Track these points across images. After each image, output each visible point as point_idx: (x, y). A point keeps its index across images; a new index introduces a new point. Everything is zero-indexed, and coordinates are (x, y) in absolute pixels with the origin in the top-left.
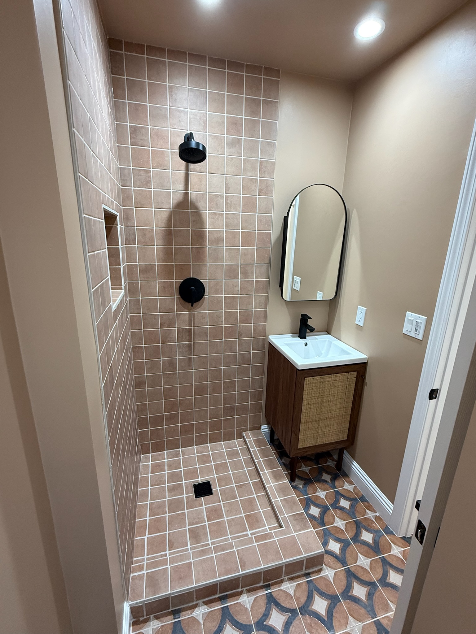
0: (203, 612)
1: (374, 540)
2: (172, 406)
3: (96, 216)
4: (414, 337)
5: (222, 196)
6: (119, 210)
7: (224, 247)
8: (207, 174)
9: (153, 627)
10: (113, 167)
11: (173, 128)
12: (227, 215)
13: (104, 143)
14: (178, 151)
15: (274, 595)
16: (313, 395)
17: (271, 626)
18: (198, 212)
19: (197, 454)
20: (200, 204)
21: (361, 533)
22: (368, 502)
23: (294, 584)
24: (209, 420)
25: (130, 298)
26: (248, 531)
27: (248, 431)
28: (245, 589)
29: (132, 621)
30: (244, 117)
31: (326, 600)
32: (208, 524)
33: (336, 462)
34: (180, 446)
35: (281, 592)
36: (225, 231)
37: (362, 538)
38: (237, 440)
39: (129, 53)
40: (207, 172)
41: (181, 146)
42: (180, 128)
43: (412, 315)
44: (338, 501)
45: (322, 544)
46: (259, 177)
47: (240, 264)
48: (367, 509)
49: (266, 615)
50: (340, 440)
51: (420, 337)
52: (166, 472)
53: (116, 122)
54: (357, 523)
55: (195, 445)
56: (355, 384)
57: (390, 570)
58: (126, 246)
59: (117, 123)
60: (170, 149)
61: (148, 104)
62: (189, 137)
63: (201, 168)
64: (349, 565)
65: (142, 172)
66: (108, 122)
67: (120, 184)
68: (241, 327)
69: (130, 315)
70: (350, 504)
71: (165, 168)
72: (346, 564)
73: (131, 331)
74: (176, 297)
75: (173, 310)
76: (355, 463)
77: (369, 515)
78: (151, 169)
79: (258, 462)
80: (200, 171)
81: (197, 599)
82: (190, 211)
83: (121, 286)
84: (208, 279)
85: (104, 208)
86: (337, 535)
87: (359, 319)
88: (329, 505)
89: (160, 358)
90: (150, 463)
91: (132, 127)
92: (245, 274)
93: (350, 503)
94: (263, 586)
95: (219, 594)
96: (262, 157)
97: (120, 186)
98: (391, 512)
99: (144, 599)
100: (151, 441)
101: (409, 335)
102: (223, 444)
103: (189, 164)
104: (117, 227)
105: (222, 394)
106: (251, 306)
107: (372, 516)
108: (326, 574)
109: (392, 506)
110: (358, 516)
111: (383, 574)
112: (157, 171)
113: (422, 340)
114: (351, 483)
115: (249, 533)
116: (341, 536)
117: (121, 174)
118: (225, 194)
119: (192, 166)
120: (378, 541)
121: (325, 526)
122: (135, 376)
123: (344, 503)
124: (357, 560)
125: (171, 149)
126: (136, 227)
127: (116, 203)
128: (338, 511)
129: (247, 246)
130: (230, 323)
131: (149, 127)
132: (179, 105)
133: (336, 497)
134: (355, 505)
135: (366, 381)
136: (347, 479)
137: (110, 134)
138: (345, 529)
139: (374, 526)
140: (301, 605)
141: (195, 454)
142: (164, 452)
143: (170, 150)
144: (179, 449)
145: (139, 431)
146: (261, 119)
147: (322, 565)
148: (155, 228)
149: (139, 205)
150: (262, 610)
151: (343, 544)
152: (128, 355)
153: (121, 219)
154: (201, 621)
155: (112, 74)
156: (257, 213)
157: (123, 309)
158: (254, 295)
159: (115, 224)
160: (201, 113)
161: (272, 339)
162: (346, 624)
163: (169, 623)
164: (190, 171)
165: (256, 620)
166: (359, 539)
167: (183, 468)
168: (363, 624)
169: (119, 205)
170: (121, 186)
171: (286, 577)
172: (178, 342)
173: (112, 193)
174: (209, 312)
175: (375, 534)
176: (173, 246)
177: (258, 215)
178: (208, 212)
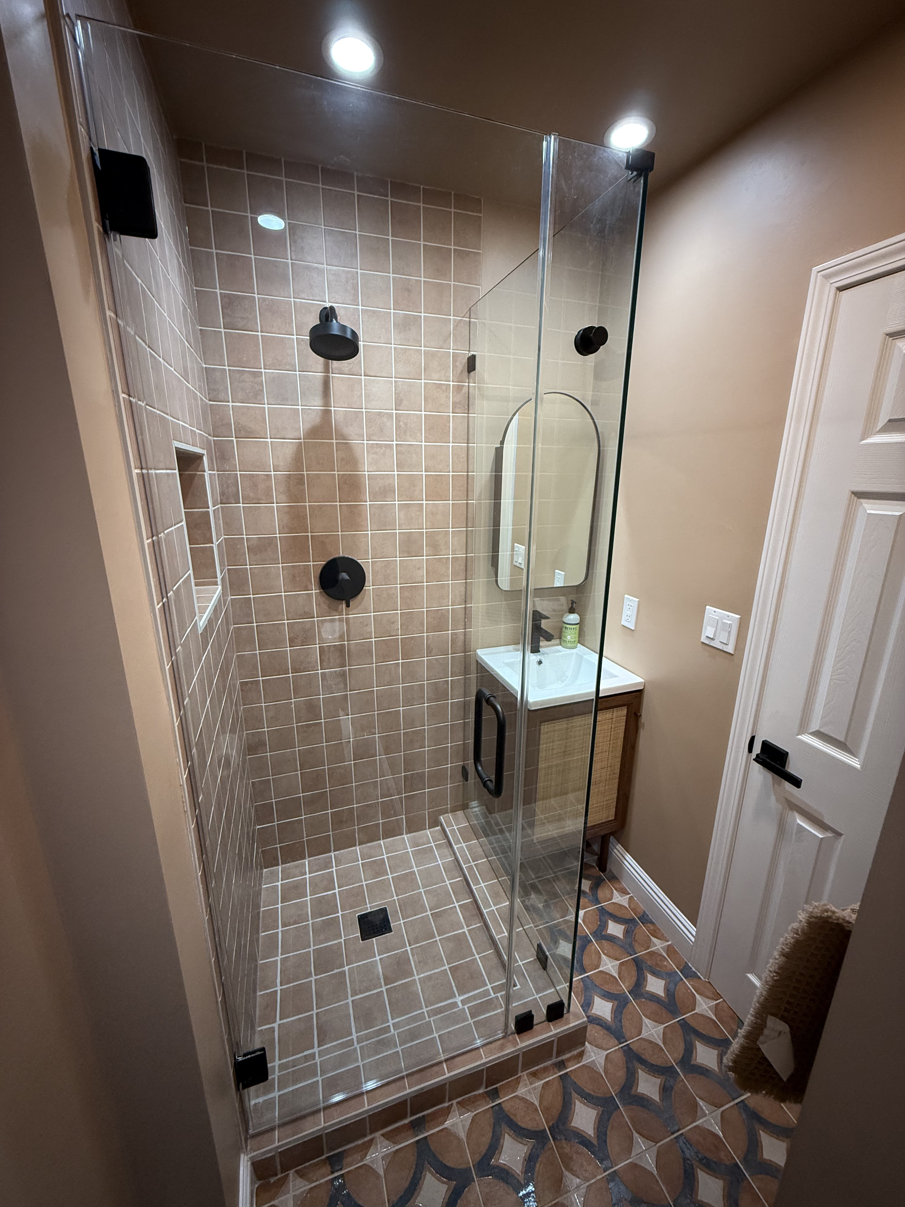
0: (383, 1154)
1: (667, 990)
2: (315, 781)
3: (161, 465)
4: (721, 648)
5: (390, 416)
6: (207, 445)
7: (397, 503)
8: (363, 377)
9: (295, 1193)
10: (193, 368)
11: (299, 297)
12: (399, 448)
13: (172, 329)
14: (309, 338)
15: (506, 1107)
16: (555, 751)
17: (503, 1166)
18: (348, 443)
19: (362, 860)
20: (350, 431)
21: (645, 979)
22: (653, 923)
23: (539, 1083)
24: (381, 799)
25: (232, 597)
26: (456, 996)
27: (448, 813)
28: (454, 1102)
29: (256, 1186)
30: (423, 279)
31: (593, 1108)
32: (386, 989)
33: (596, 857)
34: (332, 848)
35: (518, 1101)
36: (397, 474)
37: (647, 989)
38: (431, 830)
39: (215, 166)
40: (363, 375)
41: (314, 331)
42: (311, 298)
43: (715, 612)
44: (604, 926)
45: (581, 1006)
46: (453, 382)
47: (425, 530)
48: (653, 936)
49: (494, 1147)
50: (603, 821)
51: (730, 649)
52: (309, 898)
53: (195, 288)
54: (637, 962)
55: (357, 844)
56: (624, 727)
57: (696, 1042)
58: (222, 507)
59: (197, 288)
60: (295, 334)
61: (253, 257)
62: (328, 315)
63: (351, 366)
64: (629, 1040)
65: (246, 375)
66: (179, 290)
67: (208, 398)
68: (430, 637)
69: (234, 627)
70: (624, 930)
71: (288, 367)
72: (624, 1037)
73: (237, 656)
74: (315, 591)
75: (310, 614)
76: (628, 857)
77: (656, 946)
78: (263, 370)
79: (470, 868)
80: (349, 373)
81: (372, 1131)
82: (334, 441)
83: (216, 580)
84: (370, 558)
85: (176, 448)
86: (606, 988)
87: (628, 617)
88: (591, 934)
89: (291, 699)
90: (279, 884)
91: (225, 297)
92: (435, 547)
93: (624, 927)
94: (486, 1092)
95: (411, 1116)
96: (455, 348)
97: (207, 401)
98: (693, 939)
99: (277, 1144)
100: (279, 844)
101: (711, 644)
102: (406, 838)
103: (330, 361)
104: (204, 475)
105: (402, 753)
106: (447, 600)
107: (661, 948)
108: (592, 1059)
109: (693, 930)
110: (639, 950)
111: (685, 1050)
112: (273, 373)
113: (733, 653)
114: (624, 892)
115: (459, 999)
116: (614, 990)
117: (207, 379)
118: (394, 412)
119: (335, 364)
120: (674, 991)
121: (586, 973)
122: (247, 734)
123: (615, 929)
124: (642, 1028)
125: (297, 335)
126: (238, 473)
127: (201, 434)
128: (606, 944)
129: (435, 499)
130: (410, 633)
131: (256, 295)
132: (309, 259)
133: (600, 920)
134: (633, 931)
135: (642, 720)
136: (617, 886)
137: (185, 309)
138: (619, 974)
139: (666, 966)
140: (553, 1122)
141: (359, 861)
142: (304, 860)
143: (295, 337)
144: (330, 854)
145: (258, 829)
146: (452, 283)
147: (584, 1044)
148: (272, 473)
149: (243, 433)
150: (486, 1139)
151: (616, 1003)
152: (232, 700)
153: (210, 459)
154: (382, 1173)
155: (185, 202)
156: (451, 441)
157: (220, 621)
158: (450, 582)
159: (199, 469)
160: (348, 272)
161: (483, 657)
162: (629, 1149)
163: (322, 1181)
164: (332, 373)
165: (478, 1158)
166: (643, 991)
167: (338, 888)
168: (658, 1145)
169: (207, 435)
170: (210, 400)
171: (525, 1073)
172: (321, 670)
173: (191, 417)
174: (374, 615)
175: (668, 980)
176: (307, 504)
177: (452, 446)
178: (367, 443)
